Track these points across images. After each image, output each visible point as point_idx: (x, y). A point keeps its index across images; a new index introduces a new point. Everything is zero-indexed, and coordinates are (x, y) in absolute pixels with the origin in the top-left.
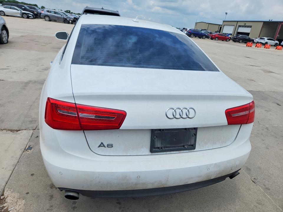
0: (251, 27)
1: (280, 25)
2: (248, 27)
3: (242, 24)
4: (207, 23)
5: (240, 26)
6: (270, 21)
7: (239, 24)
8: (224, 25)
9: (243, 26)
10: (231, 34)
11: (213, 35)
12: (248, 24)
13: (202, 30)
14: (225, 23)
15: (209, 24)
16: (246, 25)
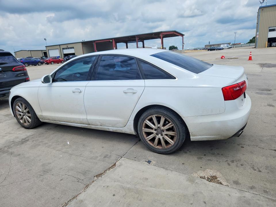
0: (73, 48)
1: (95, 43)
2: (71, 48)
3: (65, 47)
4: (28, 51)
5: (63, 49)
6: (84, 41)
7: (62, 47)
8: (48, 50)
9: (66, 49)
10: (59, 57)
11: (47, 60)
12: (69, 46)
13: (23, 58)
14: (48, 48)
15: (30, 51)
16: (68, 47)
